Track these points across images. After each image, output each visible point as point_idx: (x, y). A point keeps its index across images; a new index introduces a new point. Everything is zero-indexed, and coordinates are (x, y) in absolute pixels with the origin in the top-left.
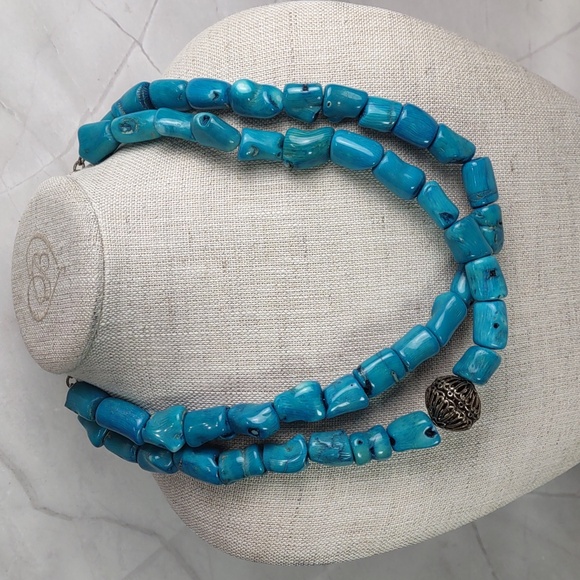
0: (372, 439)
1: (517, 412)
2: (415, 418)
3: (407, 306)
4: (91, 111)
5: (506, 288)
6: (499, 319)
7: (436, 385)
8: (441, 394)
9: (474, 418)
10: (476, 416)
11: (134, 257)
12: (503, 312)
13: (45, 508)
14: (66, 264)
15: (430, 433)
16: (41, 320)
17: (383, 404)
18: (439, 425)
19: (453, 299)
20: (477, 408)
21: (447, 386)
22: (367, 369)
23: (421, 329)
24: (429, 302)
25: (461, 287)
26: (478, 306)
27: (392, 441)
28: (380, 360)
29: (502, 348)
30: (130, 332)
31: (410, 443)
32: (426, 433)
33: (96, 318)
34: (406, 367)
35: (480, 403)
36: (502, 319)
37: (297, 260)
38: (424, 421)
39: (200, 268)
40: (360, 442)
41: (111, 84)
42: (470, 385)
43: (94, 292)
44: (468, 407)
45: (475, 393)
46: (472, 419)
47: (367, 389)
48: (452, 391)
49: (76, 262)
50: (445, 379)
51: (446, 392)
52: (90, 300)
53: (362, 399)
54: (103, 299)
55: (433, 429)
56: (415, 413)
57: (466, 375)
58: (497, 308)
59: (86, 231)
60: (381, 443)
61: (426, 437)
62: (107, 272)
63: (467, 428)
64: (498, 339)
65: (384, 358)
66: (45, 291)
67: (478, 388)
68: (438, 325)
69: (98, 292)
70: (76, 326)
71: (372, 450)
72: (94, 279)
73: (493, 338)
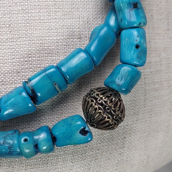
0: (36, 137)
1: (153, 115)
2: (72, 120)
3: (71, 36)
5: (145, 18)
6: (140, 41)
7: (90, 95)
8: (92, 101)
9: (118, 120)
10: (120, 118)
12: (143, 36)
15: (84, 132)
17: (52, 109)
18: (92, 126)
19: (105, 29)
20: (122, 112)
21: (98, 95)
22: (34, 82)
23: (79, 51)
24: (88, 33)
25: (112, 22)
26: (124, 33)
27: (54, 139)
28: (44, 74)
29: (142, 65)
31: (69, 140)
32: (80, 132)
34: (66, 80)
35: (124, 108)
36: (142, 41)
38: (79, 123)
40: (26, 140)
42: (116, 94)
44: (114, 111)
45: (120, 100)
46: (116, 120)
47: (33, 97)
48: (102, 98)
50: (97, 89)
51: (96, 99)
53: (30, 105)
55: (87, 129)
56: (72, 117)
57: (114, 86)
58: (138, 33)
60: (44, 140)
61: (80, 135)
63: (113, 128)
64: (139, 57)
65: (47, 72)
67: (123, 97)
68: (92, 48)
71: (36, 146)
73: (135, 56)
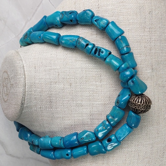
4: (29, 20)
11: (37, 82)
13: (11, 155)
14: (13, 83)
16: (6, 102)
30: (36, 109)
33: (22, 104)
37: (97, 83)
39: (61, 86)
41: (36, 10)
43: (21, 95)
49: (16, 83)
52: (20, 97)
54: (25, 97)
59: (19, 72)
62: (27, 87)
66: (7, 92)
69: (23, 95)
70: (16, 106)
72: (21, 90)
